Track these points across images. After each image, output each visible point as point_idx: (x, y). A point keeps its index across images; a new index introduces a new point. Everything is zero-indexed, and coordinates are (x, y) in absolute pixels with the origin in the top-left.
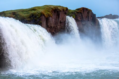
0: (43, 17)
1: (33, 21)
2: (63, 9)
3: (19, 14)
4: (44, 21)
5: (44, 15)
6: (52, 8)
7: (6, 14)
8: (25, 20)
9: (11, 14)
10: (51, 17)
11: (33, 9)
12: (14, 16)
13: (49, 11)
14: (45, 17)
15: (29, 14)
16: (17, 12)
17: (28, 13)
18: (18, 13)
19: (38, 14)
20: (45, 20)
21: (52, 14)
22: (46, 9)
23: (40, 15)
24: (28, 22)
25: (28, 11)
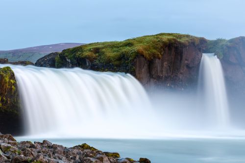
0: (142, 59)
1: (124, 66)
2: (192, 41)
3: (103, 53)
4: (142, 66)
5: (143, 56)
6: (163, 42)
7: (85, 51)
8: (111, 64)
9: (91, 51)
10: (159, 59)
11: (129, 44)
12: (97, 54)
13: (155, 48)
14: (146, 58)
15: (119, 53)
16: (103, 48)
17: (118, 51)
18: (104, 50)
19: (132, 53)
20: (146, 65)
21: (162, 53)
22: (151, 42)
23: (134, 56)
24: (116, 67)
25: (121, 46)
